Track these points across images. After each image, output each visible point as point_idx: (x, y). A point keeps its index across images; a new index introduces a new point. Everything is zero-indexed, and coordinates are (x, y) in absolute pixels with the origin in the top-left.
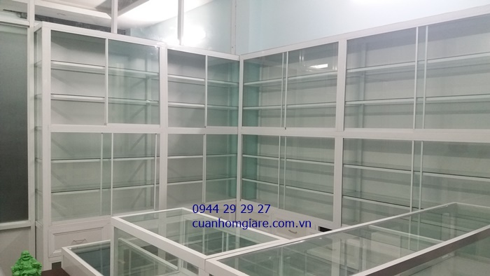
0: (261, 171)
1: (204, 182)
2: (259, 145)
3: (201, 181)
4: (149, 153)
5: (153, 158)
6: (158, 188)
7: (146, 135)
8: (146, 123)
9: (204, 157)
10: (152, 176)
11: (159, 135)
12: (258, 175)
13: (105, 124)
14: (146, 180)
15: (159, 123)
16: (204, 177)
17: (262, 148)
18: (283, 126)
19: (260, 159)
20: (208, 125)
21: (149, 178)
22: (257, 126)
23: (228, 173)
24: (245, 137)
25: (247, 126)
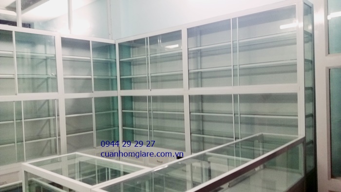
0: (136, 121)
1: (94, 132)
2: (133, 102)
3: (92, 132)
4: (51, 113)
5: (54, 117)
6: (59, 139)
7: (48, 101)
8: (48, 91)
9: (94, 114)
10: (55, 130)
11: (58, 100)
12: (134, 124)
13: (16, 94)
14: (50, 134)
15: (57, 91)
16: (94, 128)
17: (136, 105)
18: (149, 88)
19: (135, 113)
20: (95, 90)
21: (52, 132)
22: (131, 89)
23: (112, 124)
24: (123, 98)
25: (124, 89)
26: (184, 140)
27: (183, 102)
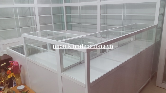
0: (73, 20)
1: (53, 24)
2: (71, 10)
5: (33, 16)
6: (37, 27)
7: (29, 8)
8: (29, 3)
9: (52, 15)
10: (34, 23)
11: (34, 8)
13: (14, 4)
15: (34, 3)
17: (72, 11)
18: (79, 2)
19: (72, 15)
20: (52, 3)
21: (33, 24)
22: (70, 3)
23: (61, 21)
24: (66, 7)
25: (66, 3)
26: (97, 29)
27: (97, 9)
